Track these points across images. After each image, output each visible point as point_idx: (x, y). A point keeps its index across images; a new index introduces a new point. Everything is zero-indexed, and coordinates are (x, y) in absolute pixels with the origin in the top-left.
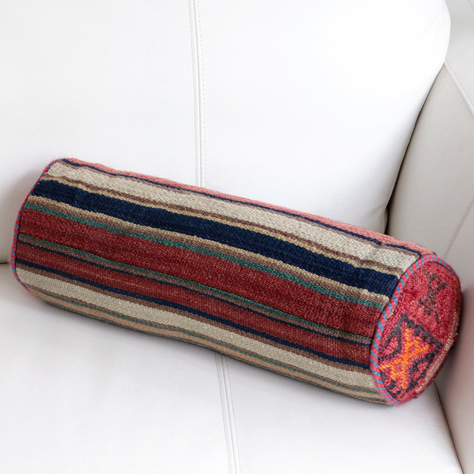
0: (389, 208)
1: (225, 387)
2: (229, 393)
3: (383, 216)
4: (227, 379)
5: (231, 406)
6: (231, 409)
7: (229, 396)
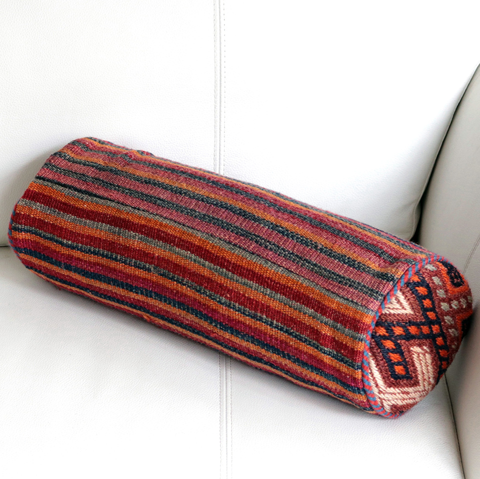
0: (422, 204)
1: (226, 388)
2: (229, 395)
3: (415, 209)
4: (229, 380)
5: (229, 408)
6: (229, 411)
7: (229, 398)
